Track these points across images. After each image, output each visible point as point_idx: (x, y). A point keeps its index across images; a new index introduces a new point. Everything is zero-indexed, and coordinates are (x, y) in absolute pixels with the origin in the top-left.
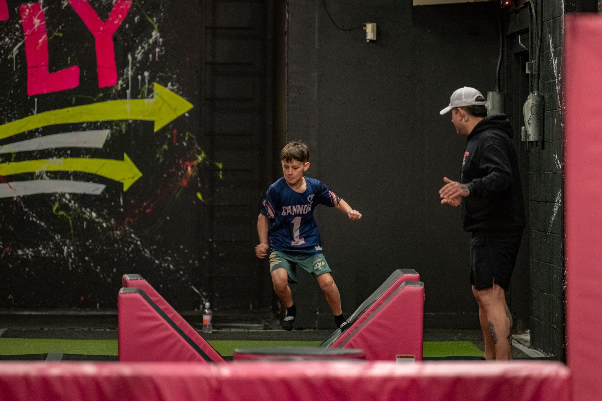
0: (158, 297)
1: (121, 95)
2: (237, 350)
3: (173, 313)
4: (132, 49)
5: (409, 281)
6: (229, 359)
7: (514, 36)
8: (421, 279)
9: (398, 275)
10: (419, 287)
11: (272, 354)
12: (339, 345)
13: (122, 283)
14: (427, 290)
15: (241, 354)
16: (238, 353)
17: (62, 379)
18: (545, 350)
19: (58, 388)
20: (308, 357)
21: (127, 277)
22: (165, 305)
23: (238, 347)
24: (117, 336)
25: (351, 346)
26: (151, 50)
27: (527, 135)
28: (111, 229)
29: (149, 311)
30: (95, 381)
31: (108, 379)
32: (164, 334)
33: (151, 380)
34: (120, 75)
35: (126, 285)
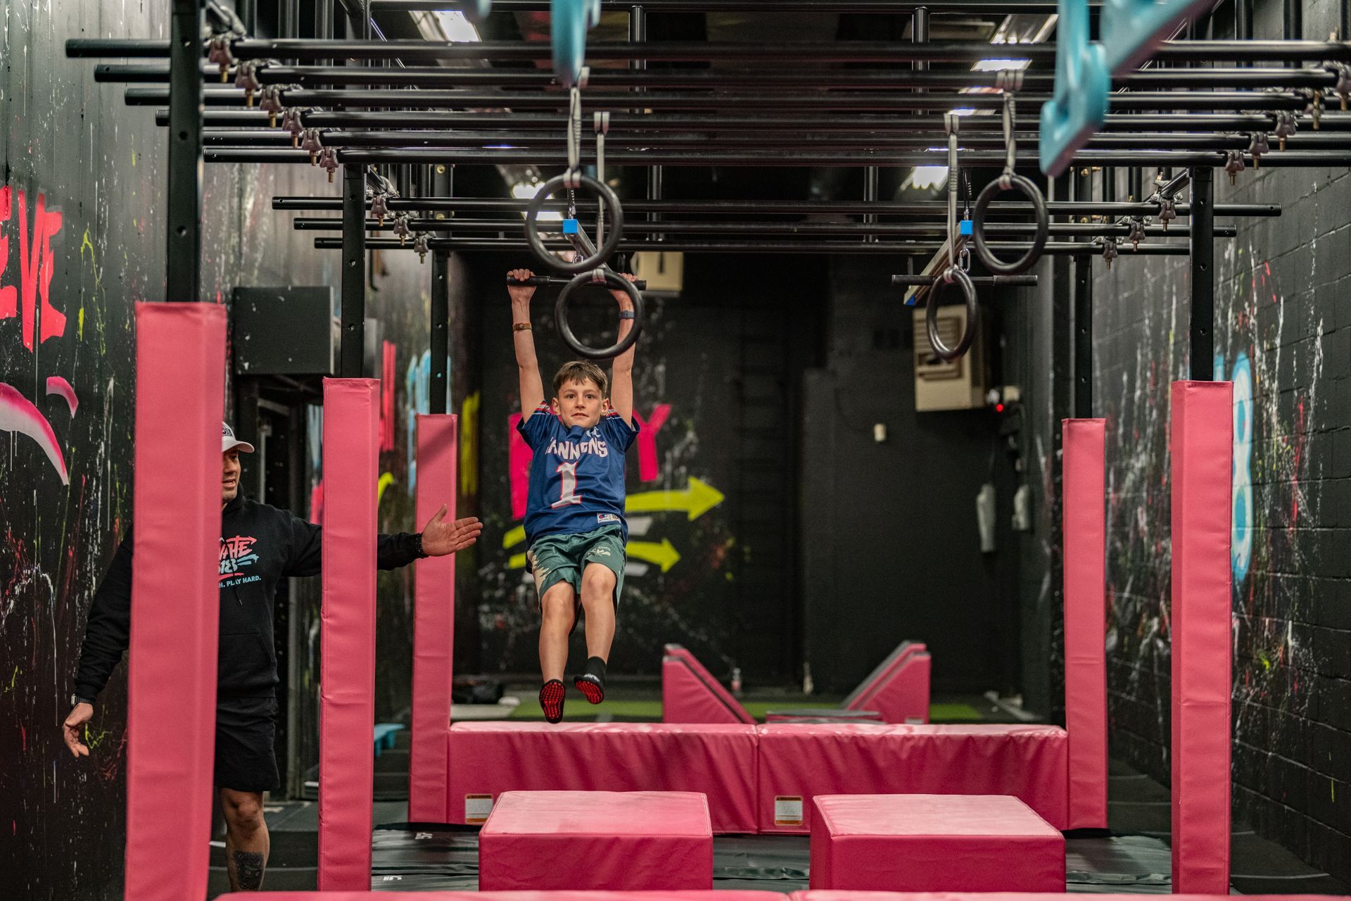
0: (696, 664)
1: (661, 488)
2: (769, 712)
3: (710, 679)
4: (670, 447)
5: (917, 652)
6: (760, 721)
7: (1005, 438)
8: (928, 649)
9: (906, 647)
10: (925, 657)
11: (801, 716)
12: (855, 708)
13: (663, 652)
14: (934, 661)
15: (773, 715)
16: (770, 715)
17: (621, 736)
18: (1035, 712)
19: (618, 744)
20: (832, 719)
21: (669, 647)
22: (703, 672)
23: (769, 709)
24: (660, 698)
25: (866, 709)
26: (687, 448)
27: (1018, 523)
28: (651, 605)
29: (689, 677)
30: (649, 737)
31: (661, 736)
32: (702, 697)
33: (699, 737)
34: (661, 470)
35: (668, 653)
